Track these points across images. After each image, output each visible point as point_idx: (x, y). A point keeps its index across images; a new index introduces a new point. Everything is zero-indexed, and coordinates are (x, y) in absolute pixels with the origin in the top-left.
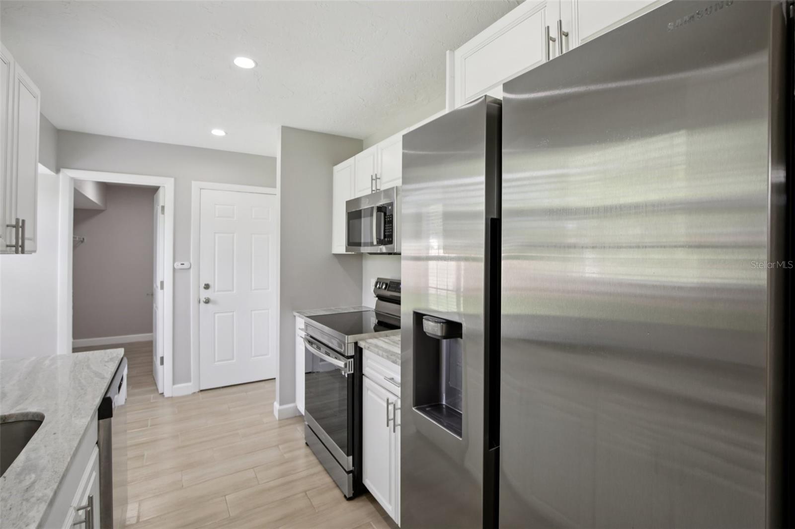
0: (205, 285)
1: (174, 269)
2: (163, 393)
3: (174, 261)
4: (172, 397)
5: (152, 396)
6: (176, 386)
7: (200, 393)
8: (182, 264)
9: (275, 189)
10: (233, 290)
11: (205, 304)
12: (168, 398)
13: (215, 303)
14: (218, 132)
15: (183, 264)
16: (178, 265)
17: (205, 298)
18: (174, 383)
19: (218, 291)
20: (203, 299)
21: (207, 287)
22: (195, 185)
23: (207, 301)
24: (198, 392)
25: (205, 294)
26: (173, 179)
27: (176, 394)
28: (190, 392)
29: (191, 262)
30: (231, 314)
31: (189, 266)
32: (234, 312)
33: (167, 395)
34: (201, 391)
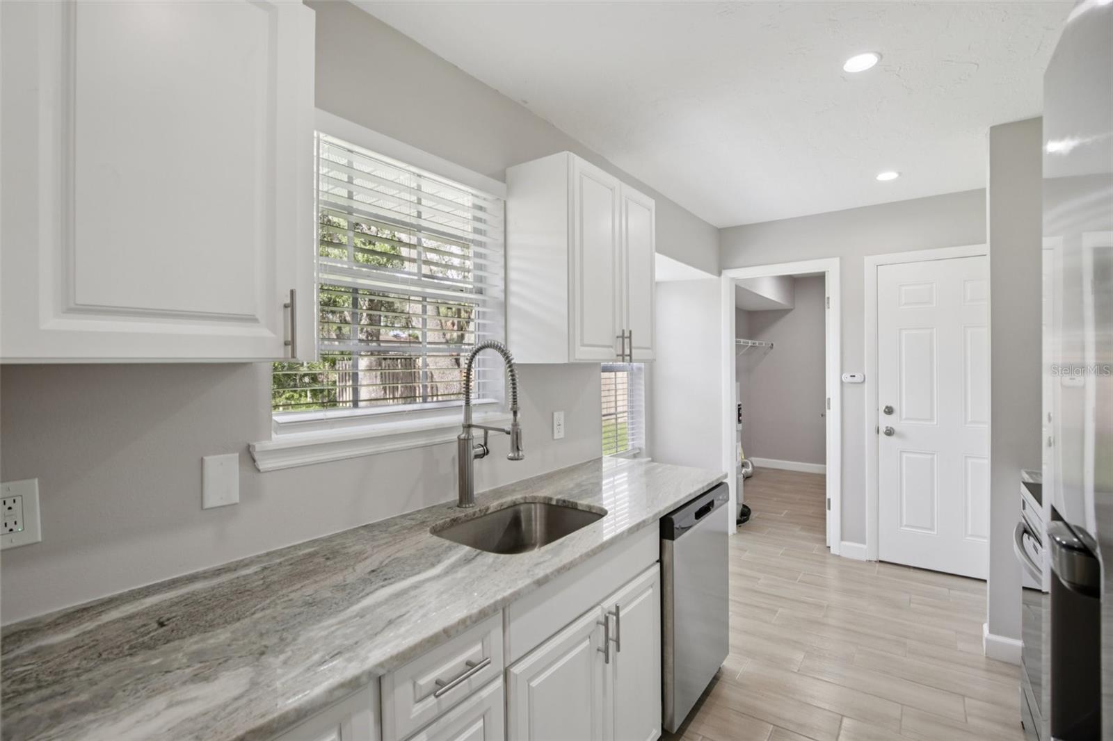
0: (887, 407)
1: (842, 383)
2: (829, 547)
3: (842, 372)
4: (839, 556)
5: (817, 545)
6: (844, 543)
7: (877, 565)
8: (851, 376)
9: (984, 245)
10: (932, 419)
11: (885, 436)
12: (835, 556)
13: (901, 436)
14: (887, 176)
15: (854, 376)
16: (847, 378)
17: (887, 427)
18: (842, 539)
19: (906, 419)
20: (883, 429)
21: (889, 411)
22: (869, 262)
23: (890, 432)
24: (876, 562)
25: (886, 421)
26: (838, 259)
27: (844, 554)
28: (864, 558)
29: (865, 373)
30: (929, 457)
31: (863, 379)
32: (934, 454)
33: (833, 551)
34: (881, 562)
